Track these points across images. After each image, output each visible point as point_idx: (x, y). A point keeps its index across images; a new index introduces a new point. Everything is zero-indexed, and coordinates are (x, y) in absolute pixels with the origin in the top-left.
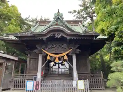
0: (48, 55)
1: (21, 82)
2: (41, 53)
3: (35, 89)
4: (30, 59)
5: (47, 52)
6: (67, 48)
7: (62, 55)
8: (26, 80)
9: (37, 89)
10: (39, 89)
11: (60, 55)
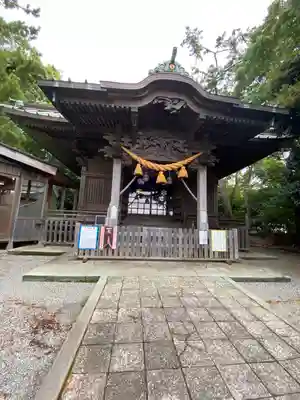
0: (137, 163)
1: (64, 228)
2: (119, 157)
3: (101, 247)
4: (87, 177)
5: (135, 157)
6: (186, 150)
7: (174, 166)
8: (78, 224)
9: (107, 247)
10: (114, 247)
11: (168, 167)
